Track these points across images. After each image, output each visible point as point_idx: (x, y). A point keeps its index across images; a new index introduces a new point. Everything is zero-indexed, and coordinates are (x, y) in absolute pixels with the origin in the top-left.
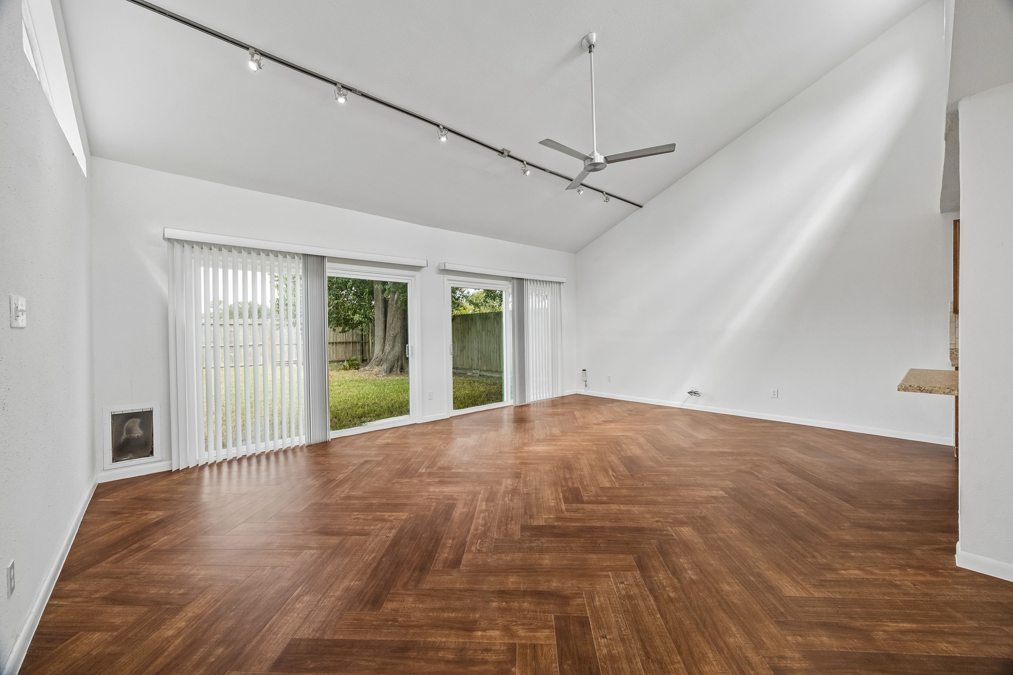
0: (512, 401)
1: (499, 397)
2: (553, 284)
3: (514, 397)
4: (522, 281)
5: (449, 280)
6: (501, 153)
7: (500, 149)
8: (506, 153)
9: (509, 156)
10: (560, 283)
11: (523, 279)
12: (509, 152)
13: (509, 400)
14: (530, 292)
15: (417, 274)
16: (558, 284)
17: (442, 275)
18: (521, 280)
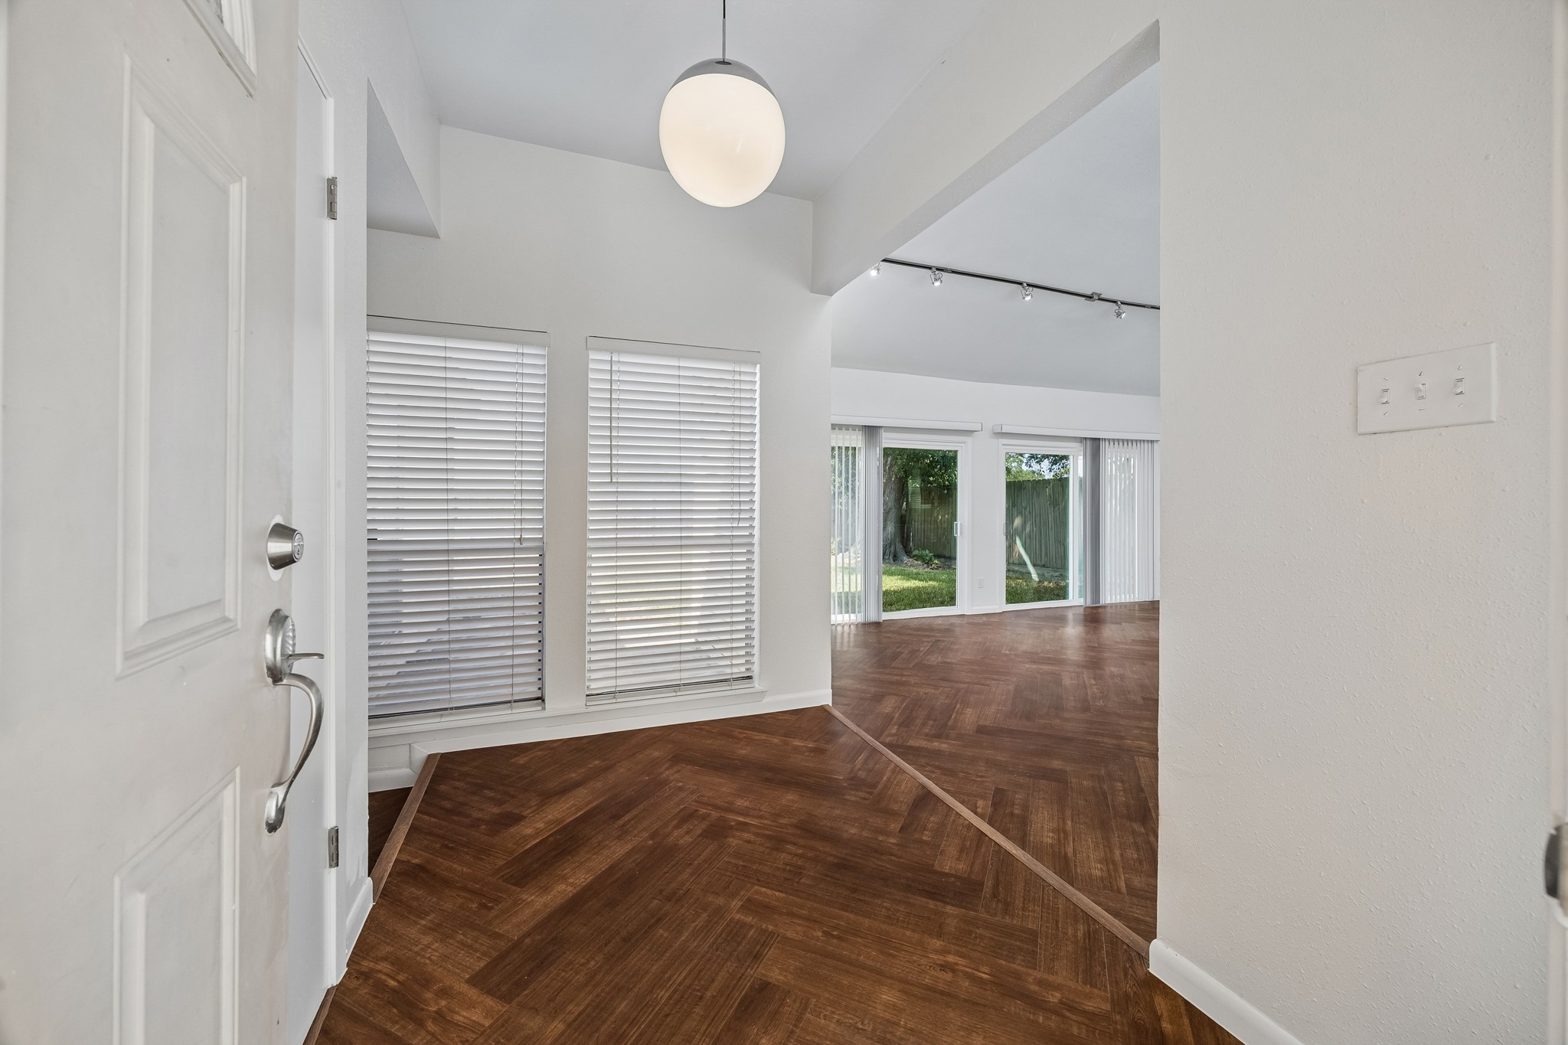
0: (1082, 600)
1: (1061, 593)
2: (1142, 443)
3: (1083, 593)
4: (1098, 441)
5: (1004, 445)
6: (1090, 297)
7: (1089, 293)
8: (1096, 297)
9: (1100, 299)
10: (1152, 442)
11: (1099, 439)
12: (1099, 295)
13: (1076, 597)
14: (1108, 455)
15: (969, 440)
16: (1150, 444)
17: (996, 440)
18: (1096, 442)
